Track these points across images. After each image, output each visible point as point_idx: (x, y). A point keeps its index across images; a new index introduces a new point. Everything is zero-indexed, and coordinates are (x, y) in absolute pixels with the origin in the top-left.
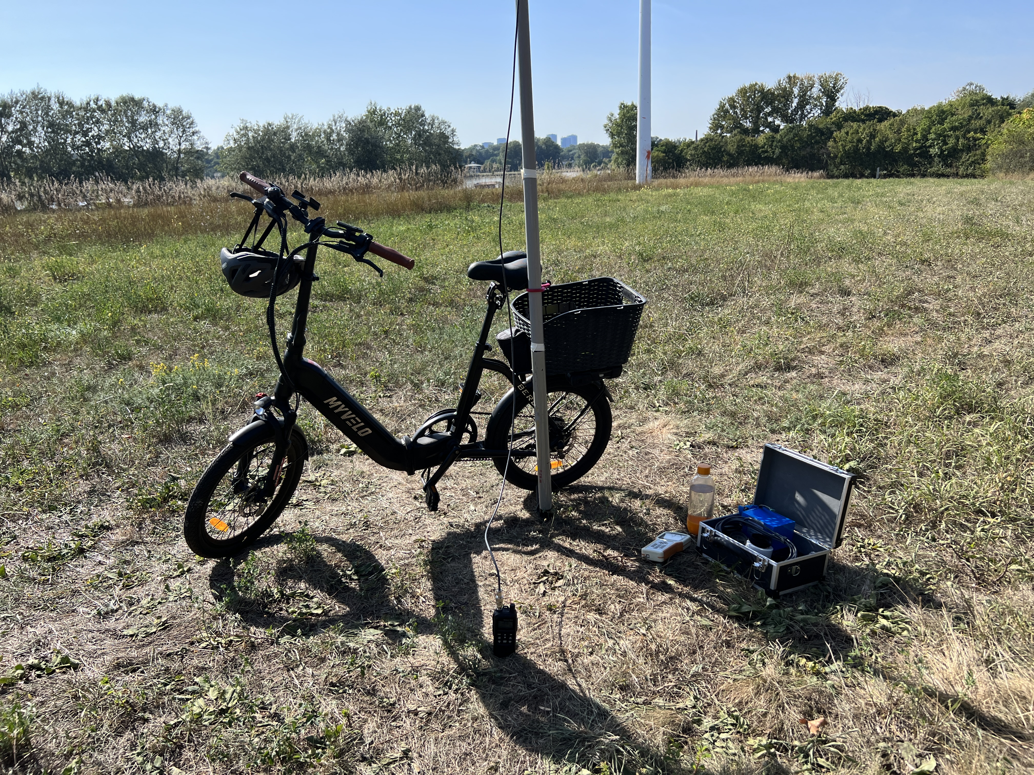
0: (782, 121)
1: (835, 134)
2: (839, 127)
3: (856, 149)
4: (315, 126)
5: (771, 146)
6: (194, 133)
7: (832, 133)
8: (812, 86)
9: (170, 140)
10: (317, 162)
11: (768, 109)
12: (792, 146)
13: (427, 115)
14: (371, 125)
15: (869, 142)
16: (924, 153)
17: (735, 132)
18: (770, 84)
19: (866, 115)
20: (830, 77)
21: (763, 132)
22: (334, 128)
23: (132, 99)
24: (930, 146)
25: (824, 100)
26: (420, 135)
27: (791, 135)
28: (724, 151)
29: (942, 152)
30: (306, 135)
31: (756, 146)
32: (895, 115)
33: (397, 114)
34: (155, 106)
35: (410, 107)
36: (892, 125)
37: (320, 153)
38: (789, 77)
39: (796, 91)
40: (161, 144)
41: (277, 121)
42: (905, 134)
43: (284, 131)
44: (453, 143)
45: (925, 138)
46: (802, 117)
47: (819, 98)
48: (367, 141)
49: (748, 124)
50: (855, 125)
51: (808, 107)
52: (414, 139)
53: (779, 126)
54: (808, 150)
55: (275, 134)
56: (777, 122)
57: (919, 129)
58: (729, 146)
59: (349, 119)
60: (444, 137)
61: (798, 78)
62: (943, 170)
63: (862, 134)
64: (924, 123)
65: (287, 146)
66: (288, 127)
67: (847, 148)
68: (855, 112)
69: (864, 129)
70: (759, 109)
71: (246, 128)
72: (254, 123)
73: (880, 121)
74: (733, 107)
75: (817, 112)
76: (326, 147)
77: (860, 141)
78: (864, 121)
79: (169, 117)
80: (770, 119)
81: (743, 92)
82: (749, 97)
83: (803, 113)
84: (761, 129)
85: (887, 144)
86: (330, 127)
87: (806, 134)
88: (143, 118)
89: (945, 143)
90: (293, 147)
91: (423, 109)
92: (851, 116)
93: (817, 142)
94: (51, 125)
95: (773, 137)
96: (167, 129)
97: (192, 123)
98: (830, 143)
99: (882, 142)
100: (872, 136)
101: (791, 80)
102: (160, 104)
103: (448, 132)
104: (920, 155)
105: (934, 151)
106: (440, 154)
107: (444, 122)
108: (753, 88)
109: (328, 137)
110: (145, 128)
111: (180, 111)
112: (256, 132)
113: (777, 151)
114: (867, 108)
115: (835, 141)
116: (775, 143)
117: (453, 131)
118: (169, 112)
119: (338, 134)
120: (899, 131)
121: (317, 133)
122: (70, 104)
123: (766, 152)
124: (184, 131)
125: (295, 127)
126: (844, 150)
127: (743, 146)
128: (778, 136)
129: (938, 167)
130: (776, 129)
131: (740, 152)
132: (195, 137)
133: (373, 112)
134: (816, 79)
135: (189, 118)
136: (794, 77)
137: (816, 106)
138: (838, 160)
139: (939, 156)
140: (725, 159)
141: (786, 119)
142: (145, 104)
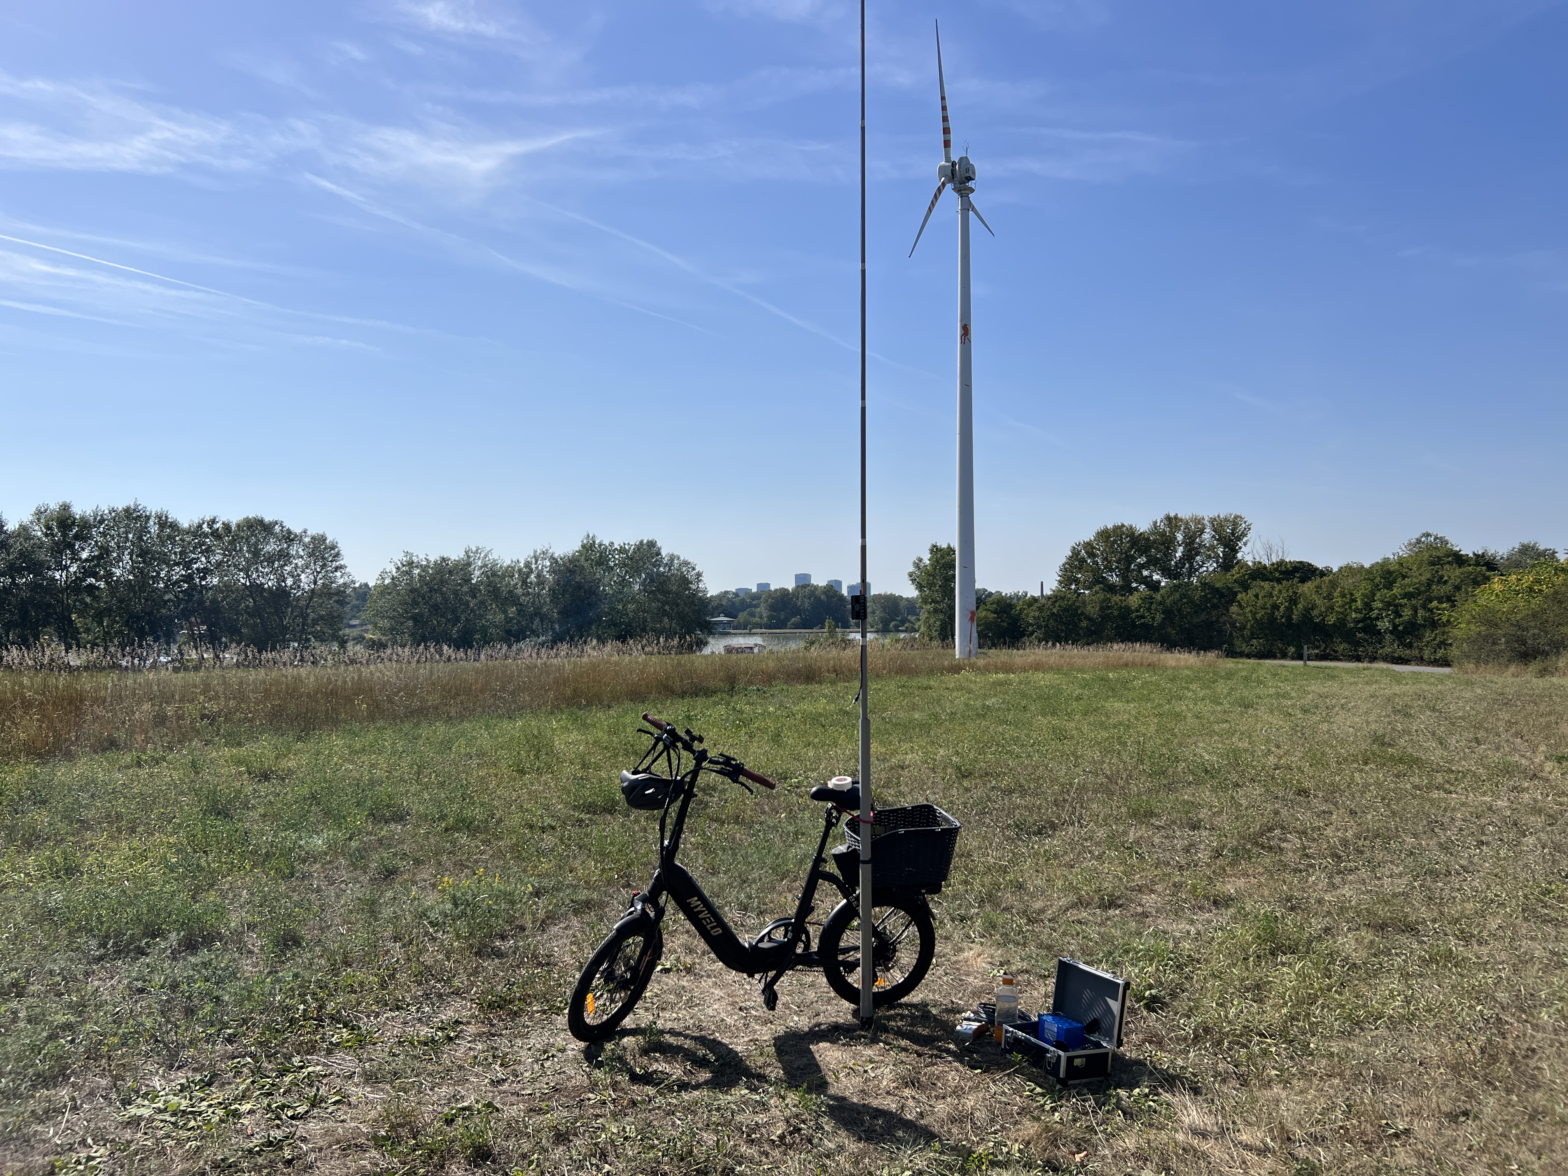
0: (1163, 575)
1: (1239, 596)
2: (1245, 587)
3: (1272, 619)
4: (507, 562)
5: (1149, 609)
6: (337, 569)
7: (1236, 594)
8: (1202, 531)
9: (303, 576)
10: (505, 612)
11: (1142, 560)
12: (1179, 610)
13: (664, 553)
14: (586, 565)
15: (1289, 609)
16: (1369, 627)
17: (1097, 588)
18: (1143, 526)
19: (1281, 573)
20: (1226, 520)
21: (1136, 589)
22: (533, 566)
23: (261, 522)
24: (1377, 619)
25: (1220, 551)
26: (652, 580)
27: (1177, 596)
28: (1082, 613)
29: (1395, 627)
30: (494, 574)
31: (1128, 609)
32: (1322, 574)
33: (622, 550)
34: (289, 532)
35: (641, 542)
36: (1319, 587)
37: (512, 599)
38: (1168, 518)
39: (1180, 537)
40: (290, 582)
41: (455, 554)
42: (1338, 601)
43: (464, 567)
44: (697, 590)
45: (1368, 606)
46: (1192, 571)
47: (1212, 548)
48: (579, 586)
49: (1114, 579)
50: (1266, 585)
51: (1198, 558)
52: (643, 584)
53: (1159, 582)
54: (1203, 616)
55: (450, 572)
56: (1156, 577)
57: (1358, 595)
58: (1089, 608)
59: (556, 556)
60: (685, 582)
61: (1181, 520)
62: (1400, 652)
63: (1278, 598)
64: (1365, 587)
65: (465, 589)
66: (469, 564)
67: (1258, 616)
68: (1265, 567)
69: (1280, 592)
70: (1130, 559)
71: (410, 564)
72: (422, 556)
73: (1303, 580)
74: (1092, 555)
75: (1211, 566)
76: (519, 591)
77: (1275, 607)
78: (1279, 581)
79: (306, 546)
80: (1145, 573)
81: (1104, 535)
82: (1115, 542)
83: (1191, 566)
84: (1134, 585)
85: (1315, 613)
86: (528, 565)
87: (1197, 595)
88: (271, 547)
89: (1398, 615)
90: (474, 591)
91: (659, 544)
92: (1260, 573)
93: (1215, 607)
94: (143, 553)
95: (1152, 598)
96: (300, 562)
97: (338, 555)
98: (1234, 609)
99: (1308, 610)
100: (1293, 601)
101: (1172, 521)
102: (297, 530)
103: (691, 575)
104: (1364, 630)
105: (1384, 625)
106: (678, 605)
107: (686, 563)
108: (1119, 530)
109: (524, 576)
110: (270, 559)
111: (323, 539)
112: (424, 568)
113: (1159, 617)
114: (1281, 563)
115: (1240, 606)
116: (1154, 607)
117: (699, 575)
118: (307, 540)
119: (539, 576)
120: (1329, 597)
121: (509, 572)
122: (174, 526)
123: (1143, 617)
124: (323, 566)
125: (480, 563)
126: (1254, 618)
127: (1109, 608)
128: (1158, 597)
129: (1390, 647)
130: (1154, 586)
131: (1106, 617)
132: (338, 574)
133: (589, 547)
134: (1206, 522)
135: (333, 547)
136: (1176, 517)
137: (1209, 557)
138: (1246, 632)
139: (1391, 632)
140: (1084, 624)
141: (1167, 572)
142: (277, 529)
